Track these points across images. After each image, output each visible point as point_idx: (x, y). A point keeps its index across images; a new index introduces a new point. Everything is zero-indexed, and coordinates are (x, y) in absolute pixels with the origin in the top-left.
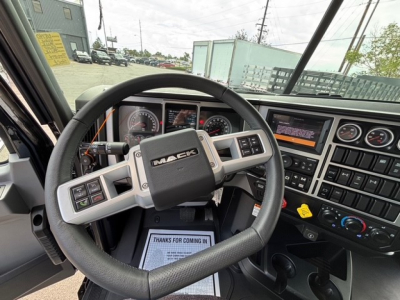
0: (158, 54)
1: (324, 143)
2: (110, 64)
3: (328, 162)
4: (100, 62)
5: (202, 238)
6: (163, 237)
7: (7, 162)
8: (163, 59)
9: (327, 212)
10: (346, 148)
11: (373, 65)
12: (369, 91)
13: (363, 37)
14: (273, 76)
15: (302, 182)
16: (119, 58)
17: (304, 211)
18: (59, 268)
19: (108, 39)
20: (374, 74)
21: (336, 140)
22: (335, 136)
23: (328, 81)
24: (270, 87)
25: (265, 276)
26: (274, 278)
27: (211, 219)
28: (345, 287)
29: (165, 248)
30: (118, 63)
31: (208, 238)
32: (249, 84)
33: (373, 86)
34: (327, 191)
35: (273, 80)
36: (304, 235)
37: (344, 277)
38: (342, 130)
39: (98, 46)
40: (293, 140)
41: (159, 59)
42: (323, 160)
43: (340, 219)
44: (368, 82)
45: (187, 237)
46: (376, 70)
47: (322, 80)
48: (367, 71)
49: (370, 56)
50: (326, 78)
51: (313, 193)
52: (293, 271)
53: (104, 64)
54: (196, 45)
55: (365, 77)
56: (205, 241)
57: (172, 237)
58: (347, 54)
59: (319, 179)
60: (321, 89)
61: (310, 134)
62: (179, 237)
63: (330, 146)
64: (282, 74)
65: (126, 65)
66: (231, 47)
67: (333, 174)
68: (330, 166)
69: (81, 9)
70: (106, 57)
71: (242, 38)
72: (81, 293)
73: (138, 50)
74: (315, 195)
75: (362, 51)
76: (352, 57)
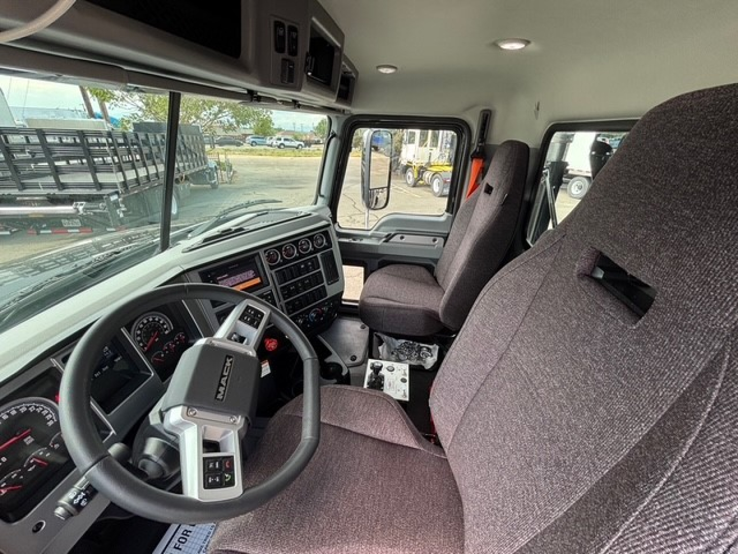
1: (265, 274)
3: (278, 286)
21: (271, 267)
42: (274, 287)
43: (308, 318)
59: (281, 303)
63: (271, 274)
67: (287, 292)
68: (281, 288)
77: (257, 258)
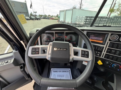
0: (49, 15)
1: (106, 41)
2: (35, 20)
3: (107, 47)
4: (32, 19)
5: (67, 70)
6: (55, 70)
7: (12, 52)
8: (51, 17)
9: (107, 63)
10: (113, 43)
11: (119, 13)
12: (118, 21)
13: (115, 4)
14: (85, 19)
15: (99, 54)
16: (38, 18)
17: (100, 63)
18: (28, 80)
19: (34, 12)
20: (119, 16)
21: (110, 40)
22: (110, 39)
23: (103, 19)
24: (85, 23)
25: (88, 82)
26: (91, 83)
27: (69, 65)
28: (114, 85)
29: (56, 74)
30: (38, 19)
31: (69, 71)
32: (78, 22)
33: (119, 20)
34: (107, 56)
35: (85, 20)
36: (100, 70)
37: (113, 82)
38: (112, 37)
39: (31, 14)
40: (95, 41)
41: (49, 17)
42: (106, 47)
43: (112, 65)
44: (117, 18)
45: (62, 70)
46: (120, 14)
47: (102, 19)
48: (117, 15)
49: (118, 10)
50: (103, 18)
51: (102, 57)
52: (96, 80)
53: (34, 20)
54: (60, 12)
55: (116, 17)
56: (68, 71)
57: (58, 70)
58: (110, 10)
59: (104, 53)
60: (101, 22)
61: (101, 39)
62: (60, 70)
63: (108, 42)
64: (88, 18)
65: (40, 20)
66: (72, 11)
67: (109, 51)
68: (108, 48)
69: (26, 4)
70: (34, 18)
71: (75, 8)
72: (34, 87)
73: (43, 15)
74: (103, 58)
75: (115, 8)
76: (112, 10)
77: (107, 35)
